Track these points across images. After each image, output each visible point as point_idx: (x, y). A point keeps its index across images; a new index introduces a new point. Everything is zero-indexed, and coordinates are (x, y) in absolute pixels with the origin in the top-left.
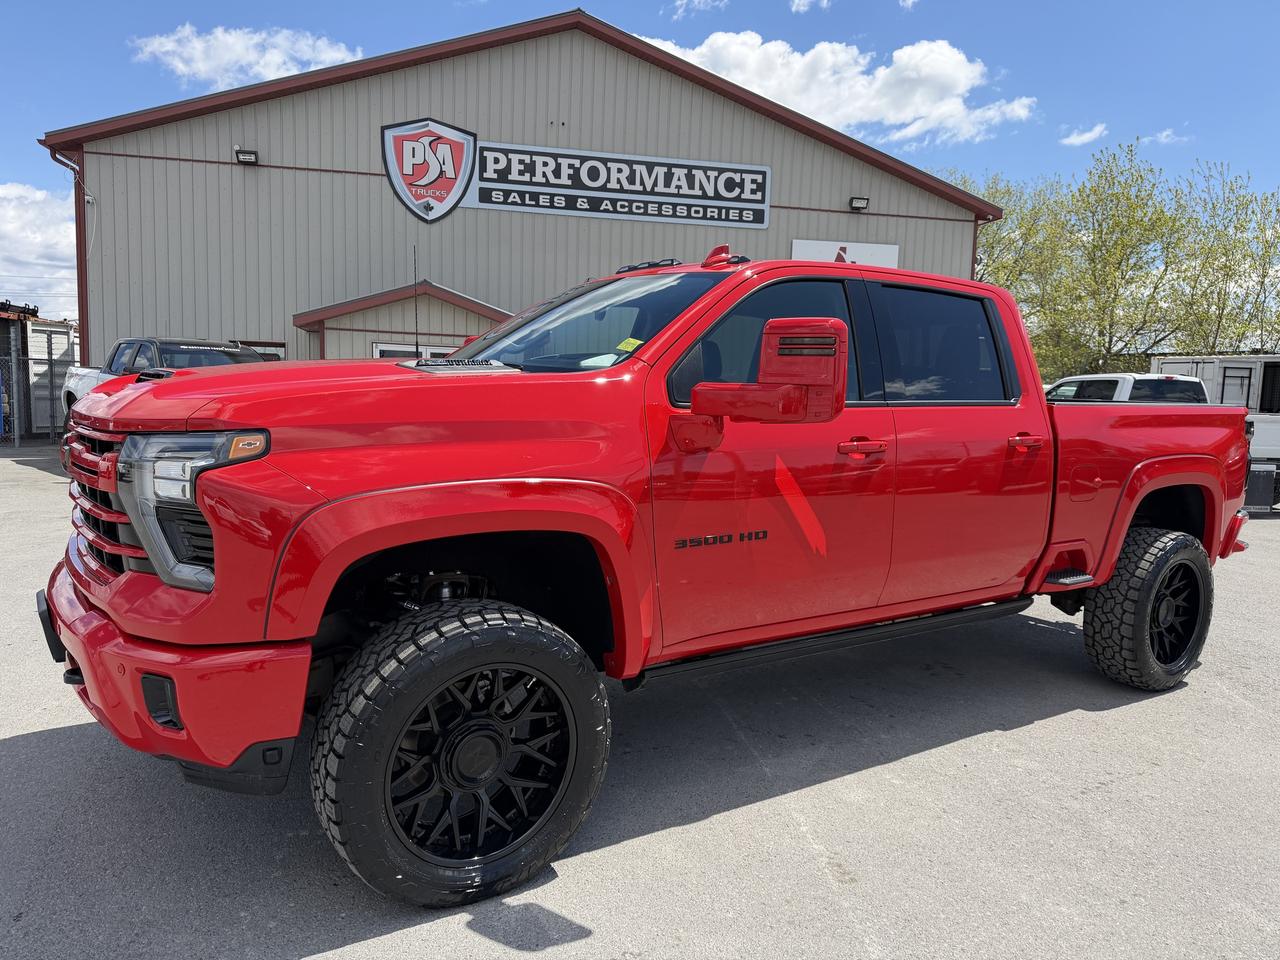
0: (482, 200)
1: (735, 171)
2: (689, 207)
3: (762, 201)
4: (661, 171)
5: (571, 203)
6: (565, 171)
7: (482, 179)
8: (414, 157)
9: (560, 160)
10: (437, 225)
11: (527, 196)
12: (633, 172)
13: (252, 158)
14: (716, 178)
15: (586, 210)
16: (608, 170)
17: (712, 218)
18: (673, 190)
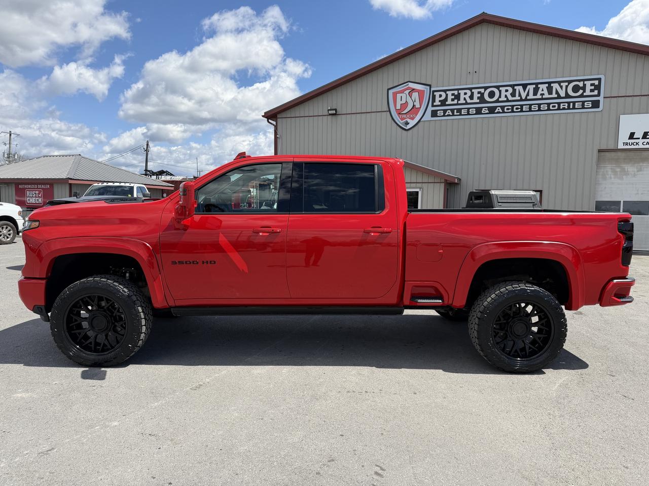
0: (432, 116)
1: (579, 81)
2: (549, 104)
3: (599, 95)
4: (531, 88)
5: (479, 111)
6: (476, 95)
7: (433, 106)
8: (401, 100)
9: (473, 91)
10: (411, 131)
11: (455, 111)
12: (514, 90)
13: (334, 112)
14: (567, 87)
15: (487, 113)
16: (500, 91)
17: (564, 109)
18: (539, 96)
